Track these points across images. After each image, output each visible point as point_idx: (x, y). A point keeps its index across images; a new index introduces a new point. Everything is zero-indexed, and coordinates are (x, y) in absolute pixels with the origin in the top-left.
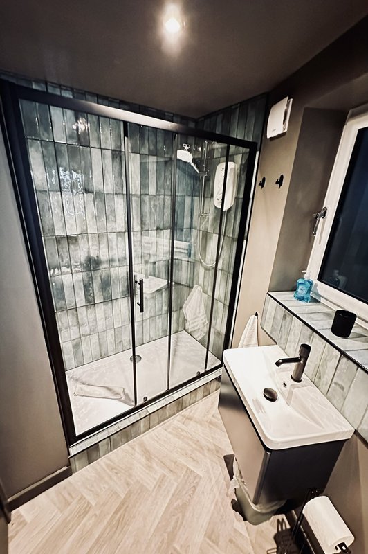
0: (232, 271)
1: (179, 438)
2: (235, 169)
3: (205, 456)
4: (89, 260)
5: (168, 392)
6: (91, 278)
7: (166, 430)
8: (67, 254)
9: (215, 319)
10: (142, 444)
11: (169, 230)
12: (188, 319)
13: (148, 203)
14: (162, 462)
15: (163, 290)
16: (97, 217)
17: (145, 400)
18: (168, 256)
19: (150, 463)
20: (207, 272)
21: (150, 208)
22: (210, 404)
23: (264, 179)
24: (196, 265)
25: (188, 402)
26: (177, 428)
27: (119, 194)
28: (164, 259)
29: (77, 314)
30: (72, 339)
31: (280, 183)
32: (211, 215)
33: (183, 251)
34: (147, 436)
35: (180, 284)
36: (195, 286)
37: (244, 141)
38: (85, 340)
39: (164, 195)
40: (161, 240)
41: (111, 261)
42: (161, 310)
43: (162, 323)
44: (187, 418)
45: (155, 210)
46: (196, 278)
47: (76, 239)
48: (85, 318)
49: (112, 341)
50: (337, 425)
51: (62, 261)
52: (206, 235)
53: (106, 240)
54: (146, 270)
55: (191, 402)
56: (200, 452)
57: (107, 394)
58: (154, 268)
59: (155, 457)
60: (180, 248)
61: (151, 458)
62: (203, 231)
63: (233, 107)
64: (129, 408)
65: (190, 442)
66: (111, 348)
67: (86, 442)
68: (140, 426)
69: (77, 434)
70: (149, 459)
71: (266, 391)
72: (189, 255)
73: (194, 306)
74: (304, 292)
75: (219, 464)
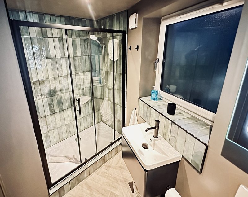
0: (122, 89)
1: (105, 178)
2: (117, 42)
3: (119, 184)
4: (50, 91)
5: (97, 154)
6: (52, 100)
7: (98, 174)
8: (39, 90)
9: (117, 114)
10: (86, 184)
11: (89, 72)
12: (103, 115)
13: (77, 60)
14: (98, 191)
15: (89, 102)
16: (53, 70)
17: (86, 160)
18: (90, 85)
19: (92, 193)
20: (110, 90)
21: (79, 63)
22: (119, 158)
23: (131, 47)
24: (104, 88)
25: (107, 158)
26: (103, 173)
27: (63, 57)
28: (88, 86)
29: (46, 120)
30: (44, 133)
31: (137, 48)
32: (109, 63)
33: (97, 81)
34: (88, 179)
35: (97, 98)
36: (105, 98)
37: (120, 30)
38: (51, 132)
39: (85, 56)
40: (85, 77)
41: (61, 90)
42: (89, 112)
43: (90, 119)
44: (108, 166)
45: (81, 63)
46: (105, 94)
47: (43, 82)
48: (50, 121)
49: (65, 131)
50: (174, 155)
51: (37, 93)
52: (107, 73)
53: (58, 80)
54: (79, 93)
55: (109, 158)
56: (116, 183)
57: (66, 160)
58: (83, 92)
59: (94, 189)
60: (95, 80)
61: (92, 190)
62: (106, 71)
63: (113, 15)
64: (78, 165)
65: (111, 179)
66: (65, 136)
67: (58, 186)
68: (84, 174)
69: (53, 182)
70: (91, 190)
71: (143, 145)
72: (100, 83)
73: (106, 108)
74: (155, 96)
75: (126, 187)
